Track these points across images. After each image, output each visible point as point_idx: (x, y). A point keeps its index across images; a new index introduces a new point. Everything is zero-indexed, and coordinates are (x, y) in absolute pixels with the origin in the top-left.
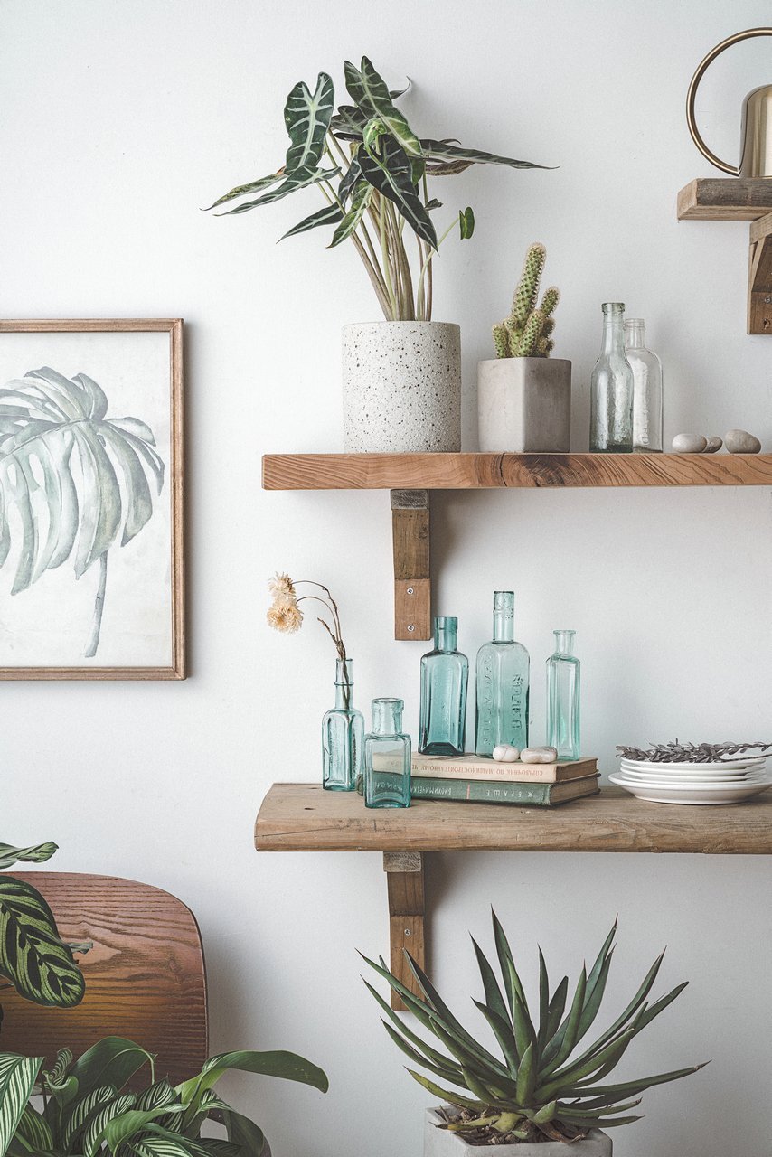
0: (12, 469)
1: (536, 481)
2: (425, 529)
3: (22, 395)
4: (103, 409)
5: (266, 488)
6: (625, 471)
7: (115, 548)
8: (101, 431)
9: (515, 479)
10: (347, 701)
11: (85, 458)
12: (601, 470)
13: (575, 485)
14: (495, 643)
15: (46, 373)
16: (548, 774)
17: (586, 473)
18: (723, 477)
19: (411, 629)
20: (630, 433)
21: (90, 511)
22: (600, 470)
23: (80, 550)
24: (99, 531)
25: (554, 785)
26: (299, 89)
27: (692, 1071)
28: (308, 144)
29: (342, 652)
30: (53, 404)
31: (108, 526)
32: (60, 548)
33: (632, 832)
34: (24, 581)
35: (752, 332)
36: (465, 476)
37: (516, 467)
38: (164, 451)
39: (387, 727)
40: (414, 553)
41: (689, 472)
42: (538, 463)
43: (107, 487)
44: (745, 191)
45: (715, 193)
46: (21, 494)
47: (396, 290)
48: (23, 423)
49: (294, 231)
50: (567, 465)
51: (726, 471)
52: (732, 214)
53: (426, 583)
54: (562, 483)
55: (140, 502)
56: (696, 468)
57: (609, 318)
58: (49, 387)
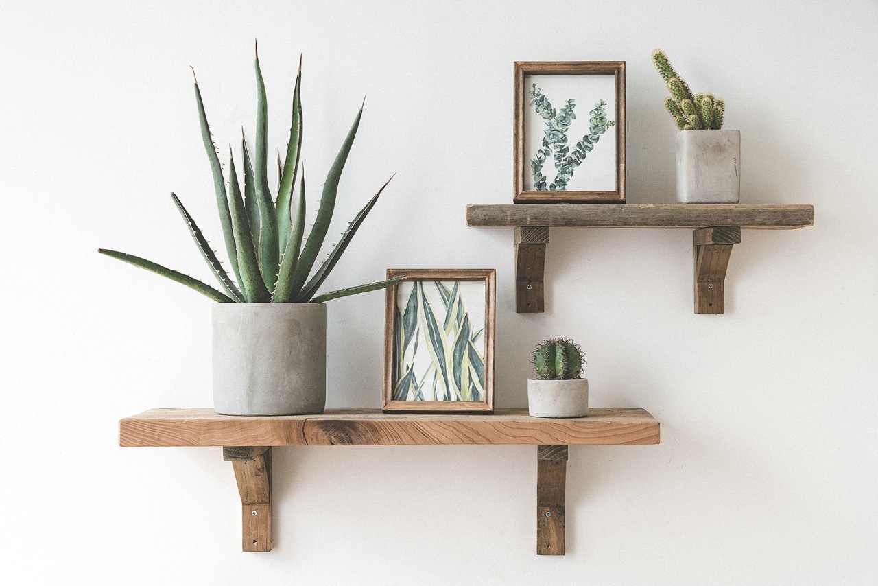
1: (331, 441)
2: (259, 470)
5: (121, 445)
6: (400, 434)
9: (314, 440)
12: (382, 432)
13: (361, 443)
17: (370, 435)
18: (475, 437)
22: (380, 432)
35: (519, 312)
36: (276, 437)
37: (315, 430)
40: (253, 486)
41: (450, 435)
42: (333, 427)
44: (505, 214)
45: (481, 217)
50: (354, 429)
51: (479, 434)
53: (266, 508)
54: (351, 442)
56: (455, 431)
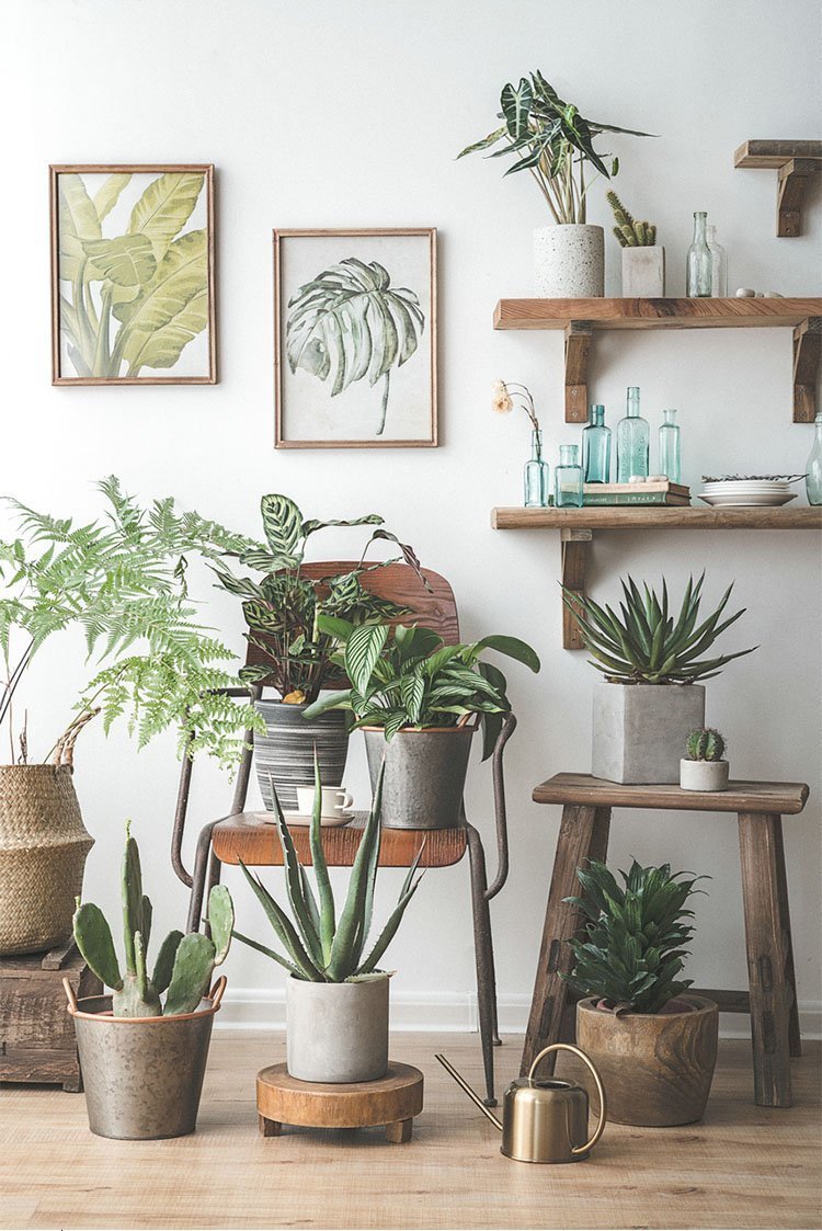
0: (332, 319)
2: (587, 350)
3: (337, 275)
4: (387, 283)
6: (710, 308)
7: (394, 367)
8: (386, 296)
9: (646, 312)
10: (539, 455)
11: (376, 313)
14: (628, 418)
15: (353, 261)
16: (665, 487)
17: (687, 309)
18: (766, 310)
19: (575, 415)
20: (709, 289)
21: (379, 346)
22: (695, 307)
23: (373, 369)
24: (385, 357)
25: (668, 493)
26: (507, 88)
27: (750, 651)
28: (518, 120)
29: (536, 426)
30: (357, 280)
31: (390, 355)
32: (361, 369)
33: (715, 514)
34: (340, 388)
35: (780, 236)
36: (617, 311)
37: (647, 305)
38: (426, 309)
39: (569, 461)
40: (579, 367)
41: (747, 309)
43: (390, 330)
45: (760, 149)
46: (337, 335)
47: (570, 209)
48: (338, 292)
49: (510, 171)
50: (676, 305)
51: (768, 307)
52: (770, 163)
53: (583, 387)
54: (673, 315)
55: (410, 340)
56: (750, 306)
57: (698, 221)
58: (355, 270)
